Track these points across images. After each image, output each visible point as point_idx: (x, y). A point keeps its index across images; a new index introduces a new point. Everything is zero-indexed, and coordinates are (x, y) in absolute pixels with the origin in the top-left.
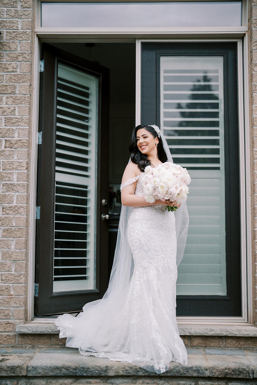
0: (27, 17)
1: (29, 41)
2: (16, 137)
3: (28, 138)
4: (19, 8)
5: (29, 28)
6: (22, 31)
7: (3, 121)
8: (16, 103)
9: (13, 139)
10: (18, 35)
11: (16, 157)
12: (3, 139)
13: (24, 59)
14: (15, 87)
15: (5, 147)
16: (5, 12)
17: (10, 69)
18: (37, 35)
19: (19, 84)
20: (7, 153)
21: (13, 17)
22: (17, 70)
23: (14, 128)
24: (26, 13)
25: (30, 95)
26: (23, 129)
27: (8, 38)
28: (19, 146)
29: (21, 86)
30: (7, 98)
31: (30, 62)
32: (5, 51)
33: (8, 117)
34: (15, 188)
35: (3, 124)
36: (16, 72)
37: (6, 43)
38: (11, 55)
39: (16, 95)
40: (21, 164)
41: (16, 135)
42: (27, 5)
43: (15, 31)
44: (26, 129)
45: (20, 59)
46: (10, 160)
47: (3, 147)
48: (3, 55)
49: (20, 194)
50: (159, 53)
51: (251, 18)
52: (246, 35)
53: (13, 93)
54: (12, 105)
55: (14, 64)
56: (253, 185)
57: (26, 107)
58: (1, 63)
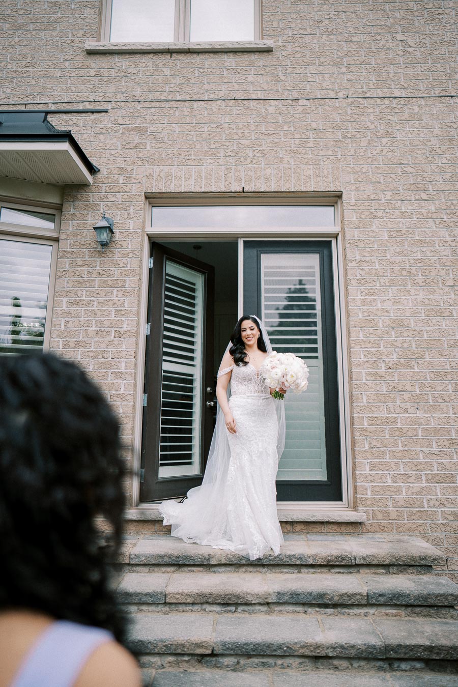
0: (139, 219)
1: (140, 240)
2: (125, 328)
3: (136, 329)
4: (131, 211)
5: (140, 228)
6: (133, 231)
7: (114, 313)
8: (126, 296)
9: (122, 329)
10: (129, 235)
11: (124, 347)
12: (113, 330)
13: (134, 256)
14: (125, 282)
16: (119, 215)
17: (121, 265)
18: (147, 234)
19: (129, 278)
20: (116, 343)
21: (125, 219)
22: (128, 266)
23: (123, 319)
24: (138, 216)
25: (139, 288)
26: (132, 320)
27: (121, 237)
28: (128, 336)
29: (131, 280)
30: (118, 291)
31: (139, 259)
32: (117, 248)
33: (118, 308)
34: (123, 376)
35: (113, 315)
36: (126, 267)
37: (118, 242)
38: (122, 252)
39: (126, 289)
40: (129, 353)
41: (125, 326)
42: (139, 208)
43: (127, 231)
44: (135, 320)
45: (131, 255)
46: (118, 350)
47: (113, 337)
48: (115, 252)
49: (128, 382)
50: (260, 251)
51: (343, 219)
52: (340, 234)
53: (123, 286)
54: (122, 297)
55: (124, 260)
56: (350, 372)
57: (135, 299)
58: (113, 259)
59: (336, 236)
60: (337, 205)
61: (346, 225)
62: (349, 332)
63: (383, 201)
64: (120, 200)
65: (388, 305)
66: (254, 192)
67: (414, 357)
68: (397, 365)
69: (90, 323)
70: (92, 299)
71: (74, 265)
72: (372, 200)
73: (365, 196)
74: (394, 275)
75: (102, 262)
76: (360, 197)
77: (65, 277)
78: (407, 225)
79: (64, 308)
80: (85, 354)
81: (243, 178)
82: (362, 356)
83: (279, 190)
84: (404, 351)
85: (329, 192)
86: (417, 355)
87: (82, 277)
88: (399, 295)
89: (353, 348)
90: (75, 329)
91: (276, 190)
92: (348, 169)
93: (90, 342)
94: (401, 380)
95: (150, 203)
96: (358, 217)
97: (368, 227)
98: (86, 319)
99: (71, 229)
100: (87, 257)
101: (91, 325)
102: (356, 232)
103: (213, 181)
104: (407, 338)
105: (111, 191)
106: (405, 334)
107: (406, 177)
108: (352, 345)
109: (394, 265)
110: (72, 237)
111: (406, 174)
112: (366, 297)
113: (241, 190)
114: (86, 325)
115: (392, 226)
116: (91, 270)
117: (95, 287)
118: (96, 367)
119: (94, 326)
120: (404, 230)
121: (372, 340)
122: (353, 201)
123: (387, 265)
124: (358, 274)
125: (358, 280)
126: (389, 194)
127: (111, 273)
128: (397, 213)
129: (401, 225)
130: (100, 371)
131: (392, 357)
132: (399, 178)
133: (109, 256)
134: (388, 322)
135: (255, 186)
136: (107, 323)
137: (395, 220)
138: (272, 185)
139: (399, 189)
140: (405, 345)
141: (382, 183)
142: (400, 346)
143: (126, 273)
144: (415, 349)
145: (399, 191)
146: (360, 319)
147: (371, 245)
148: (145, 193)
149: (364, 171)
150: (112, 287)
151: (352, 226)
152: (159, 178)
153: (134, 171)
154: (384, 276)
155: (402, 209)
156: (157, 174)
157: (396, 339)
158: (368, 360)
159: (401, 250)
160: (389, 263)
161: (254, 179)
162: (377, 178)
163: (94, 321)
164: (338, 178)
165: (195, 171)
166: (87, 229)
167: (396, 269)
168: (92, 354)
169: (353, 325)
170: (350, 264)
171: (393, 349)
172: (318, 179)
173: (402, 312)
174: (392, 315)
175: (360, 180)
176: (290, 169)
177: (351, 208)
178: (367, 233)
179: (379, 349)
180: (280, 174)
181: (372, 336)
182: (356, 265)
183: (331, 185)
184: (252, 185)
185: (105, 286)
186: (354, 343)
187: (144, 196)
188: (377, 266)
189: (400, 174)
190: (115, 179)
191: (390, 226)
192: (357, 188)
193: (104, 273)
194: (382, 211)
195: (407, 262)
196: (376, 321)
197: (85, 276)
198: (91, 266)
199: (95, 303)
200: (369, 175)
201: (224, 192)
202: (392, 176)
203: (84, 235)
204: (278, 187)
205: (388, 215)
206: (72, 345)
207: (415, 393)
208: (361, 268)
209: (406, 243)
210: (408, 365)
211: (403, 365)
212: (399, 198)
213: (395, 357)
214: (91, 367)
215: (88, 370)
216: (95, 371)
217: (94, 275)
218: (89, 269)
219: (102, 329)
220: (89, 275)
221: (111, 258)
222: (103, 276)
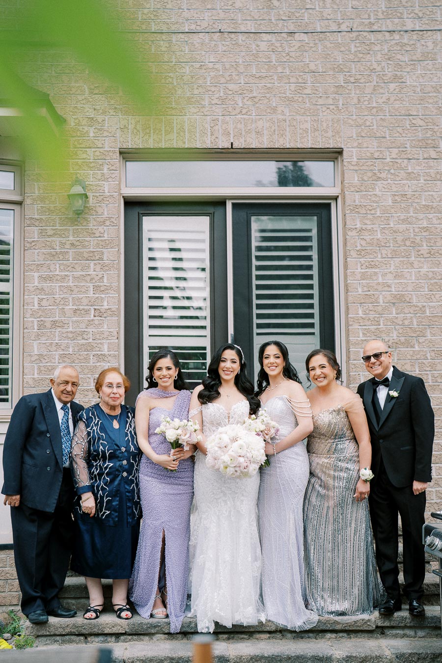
0: (114, 180)
1: (117, 205)
2: (106, 306)
3: (117, 307)
4: (105, 171)
5: (116, 191)
6: (109, 194)
7: (92, 289)
8: (104, 270)
9: (102, 307)
10: (104, 199)
11: (105, 327)
12: (92, 308)
13: (111, 224)
14: (103, 254)
15: (95, 316)
16: (91, 175)
17: (97, 235)
18: (123, 197)
19: (107, 250)
21: (99, 180)
22: (104, 235)
23: (103, 296)
24: (113, 176)
25: (119, 261)
26: (112, 297)
27: (95, 201)
28: (109, 315)
29: (109, 252)
30: (95, 264)
31: (117, 227)
32: (91, 215)
33: (96, 284)
34: (106, 359)
35: (92, 292)
36: (103, 237)
37: (92, 207)
38: (98, 219)
39: (104, 262)
40: (111, 333)
41: (105, 303)
42: (113, 168)
43: (102, 194)
44: (116, 296)
45: (108, 223)
46: (99, 330)
47: (92, 316)
48: (89, 220)
50: (250, 213)
51: (344, 181)
52: (340, 197)
53: (101, 259)
54: (100, 272)
55: (101, 229)
56: (348, 352)
57: (115, 274)
58: (88, 227)
59: (336, 198)
60: (338, 162)
61: (347, 188)
62: (347, 309)
63: (388, 160)
64: (92, 158)
65: (390, 279)
66: (244, 149)
67: (415, 335)
68: (397, 343)
69: (67, 300)
70: (66, 273)
71: (43, 234)
72: (376, 159)
73: (368, 154)
74: (397, 245)
75: (75, 231)
76: (364, 155)
77: (35, 249)
78: (413, 188)
79: (36, 284)
80: (63, 335)
81: (231, 132)
82: (361, 335)
83: (272, 147)
84: (405, 329)
85: (328, 148)
86: (418, 333)
87: (54, 249)
88: (401, 268)
89: (352, 325)
90: (50, 307)
91: (269, 147)
92: (350, 121)
93: (67, 322)
94: (401, 360)
95: (124, 158)
96: (360, 179)
97: (370, 190)
98: (62, 296)
99: (37, 192)
100: (58, 225)
101: (67, 303)
102: (357, 196)
103: (198, 135)
104: (408, 315)
105: (81, 146)
106: (406, 311)
107: (415, 131)
108: (351, 323)
109: (397, 234)
110: (38, 202)
111: (414, 128)
112: (366, 270)
113: (230, 147)
114: (62, 302)
115: (397, 189)
116: (64, 240)
117: (69, 260)
118: (76, 349)
119: (71, 304)
120: (410, 193)
121: (371, 316)
122: (355, 159)
123: (390, 235)
124: (358, 245)
125: (358, 251)
126: (396, 151)
127: (87, 244)
128: (402, 174)
129: (406, 188)
130: (81, 353)
131: (391, 335)
132: (406, 132)
133: (83, 224)
134: (389, 298)
135: (245, 141)
136: (85, 301)
137: (400, 182)
138: (265, 141)
139: (406, 146)
140: (406, 322)
141: (388, 138)
142: (401, 323)
143: (103, 243)
144: (416, 326)
145: (406, 148)
146: (359, 294)
147: (373, 212)
148: (120, 149)
149: (368, 123)
150: (88, 260)
151: (352, 189)
152: (135, 131)
153: (106, 122)
154: (386, 247)
155: (408, 170)
156: (133, 126)
157: (396, 316)
158: (366, 338)
159: (406, 217)
160: (392, 231)
161: (243, 133)
162: (382, 133)
163: (71, 299)
164: (338, 133)
165: (177, 123)
166: (55, 192)
167: (400, 238)
168: (70, 335)
169: (352, 301)
170: (349, 233)
171: (393, 326)
172: (317, 133)
173: (404, 286)
174: (393, 290)
175: (363, 134)
176: (285, 121)
177: (352, 168)
178: (369, 197)
179: (379, 327)
180: (273, 128)
181: (371, 312)
182: (358, 234)
183: (331, 141)
184: (242, 140)
185: (80, 259)
186: (352, 320)
187: (118, 152)
188: (379, 235)
189: (409, 127)
190: (85, 131)
191: (395, 189)
192: (359, 144)
193: (78, 243)
194: (387, 171)
195: (412, 231)
196: (376, 296)
197: (58, 248)
198: (63, 236)
199: (71, 278)
200: (373, 129)
201: (210, 149)
202: (399, 129)
203: (53, 199)
204: (272, 143)
205: (392, 177)
206: (48, 325)
208: (362, 237)
209: (412, 209)
210: (408, 344)
211: (403, 344)
212: (406, 157)
213: (395, 335)
214: (71, 350)
215: (68, 352)
216: (75, 353)
217: (67, 246)
218: (61, 239)
219: (80, 307)
220: (62, 246)
221: (85, 226)
222: (77, 247)
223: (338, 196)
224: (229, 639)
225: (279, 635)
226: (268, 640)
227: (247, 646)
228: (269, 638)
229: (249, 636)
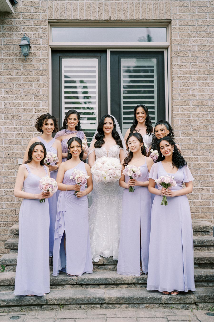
0: (45, 37)
1: (46, 51)
3: (48, 107)
4: (41, 32)
5: (46, 43)
6: (42, 45)
7: (33, 98)
8: (40, 87)
9: (39, 108)
10: (40, 48)
12: (34, 108)
13: (44, 62)
14: (39, 78)
15: (35, 113)
16: (33, 35)
17: (36, 68)
18: (51, 47)
19: (42, 76)
20: (36, 116)
21: (37, 37)
23: (40, 101)
24: (45, 35)
25: (48, 82)
26: (45, 102)
27: (35, 50)
28: (43, 112)
29: (43, 77)
30: (35, 84)
31: (47, 64)
32: (33, 57)
33: (36, 95)
35: (33, 99)
36: (40, 69)
37: (33, 53)
38: (36, 60)
39: (40, 83)
41: (41, 106)
42: (45, 31)
43: (39, 45)
44: (47, 102)
45: (42, 61)
48: (32, 59)
51: (172, 38)
52: (169, 47)
53: (38, 81)
54: (38, 88)
55: (38, 65)
57: (46, 89)
58: (31, 64)
59: (167, 48)
60: (168, 28)
61: (173, 42)
62: (173, 109)
63: (196, 26)
64: (33, 25)
65: (196, 93)
66: (117, 20)
67: (209, 123)
68: (199, 128)
69: (20, 104)
70: (19, 89)
71: (7, 67)
72: (189, 25)
73: (185, 23)
74: (200, 74)
75: (24, 66)
76: (183, 23)
77: (2, 76)
78: (210, 42)
79: (3, 95)
80: (18, 123)
81: (110, 11)
82: (180, 123)
83: (132, 19)
84: (204, 120)
85: (163, 20)
86: (211, 122)
87: (12, 75)
88: (202, 86)
89: (175, 118)
90: (11, 108)
91: (131, 19)
92: (176, 4)
93: (20, 116)
94: (201, 137)
95: (51, 26)
96: (181, 37)
97: (186, 43)
98: (17, 102)
99: (3, 44)
100: (15, 62)
101: (20, 106)
102: (179, 47)
103: (91, 12)
104: (205, 112)
105: (26, 18)
106: (205, 110)
107: (212, 9)
108: (174, 117)
109: (200, 68)
110: (4, 49)
111: (212, 7)
112: (183, 88)
113: (109, 19)
114: (17, 105)
115: (201, 42)
116: (18, 71)
117: (21, 82)
118: (25, 130)
119: (22, 106)
120: (208, 45)
121: (186, 113)
122: (178, 26)
123: (197, 68)
124: (179, 74)
125: (179, 77)
126: (200, 21)
127: (30, 73)
128: (204, 34)
129: (206, 42)
130: (28, 133)
131: (196, 123)
132: (207, 9)
133: (28, 62)
134: (195, 103)
135: (117, 16)
136: (30, 104)
137: (203, 39)
138: (128, 15)
139: (207, 17)
140: (205, 116)
141: (197, 14)
142: (202, 117)
143: (40, 73)
144: (210, 119)
145: (206, 19)
146: (179, 101)
147: (187, 55)
148: (48, 20)
149: (186, 5)
150: (31, 82)
151: (176, 43)
152: (57, 9)
153: (40, 4)
154: (194, 75)
155: (207, 31)
156: (56, 7)
157: (199, 113)
158: (183, 125)
159: (206, 58)
160: (197, 66)
161: (116, 11)
162: (193, 10)
163: (22, 103)
164: (169, 10)
165: (79, 5)
166: (13, 44)
167: (202, 70)
168: (22, 123)
169: (175, 105)
170: (174, 67)
171: (197, 119)
172: (157, 11)
173: (203, 96)
174: (198, 99)
175: (183, 11)
176: (139, 4)
177: (176, 31)
178: (185, 47)
179: (190, 119)
180: (133, 9)
181: (186, 111)
182: (178, 68)
183: (165, 16)
184: (116, 15)
185: (27, 81)
186: (175, 115)
187: (48, 22)
188: (190, 68)
189: (209, 7)
190: (28, 9)
191: (200, 43)
192: (180, 17)
193: (26, 73)
194: (196, 32)
195: (208, 66)
196: (188, 102)
197: (15, 75)
198: (18, 68)
199: (22, 92)
200: (188, 8)
201: (98, 20)
202: (203, 8)
203: (12, 48)
204: (132, 17)
205: (198, 36)
206: (10, 117)
207: (209, 144)
208: (181, 69)
209: (209, 54)
210: (206, 128)
211: (202, 128)
212: (206, 24)
213: (198, 124)
214: (22, 131)
215: (20, 132)
216: (25, 133)
217: (20, 74)
218: (17, 70)
219: (27, 108)
220: (17, 74)
221: (29, 63)
222: (26, 75)
223: (168, 47)
224: (105, 287)
225: (133, 286)
226: (127, 288)
227: (115, 292)
228: (128, 287)
229: (117, 286)
